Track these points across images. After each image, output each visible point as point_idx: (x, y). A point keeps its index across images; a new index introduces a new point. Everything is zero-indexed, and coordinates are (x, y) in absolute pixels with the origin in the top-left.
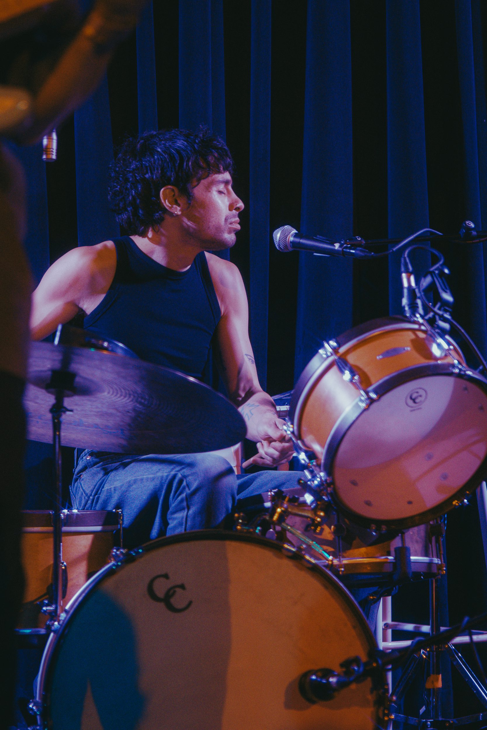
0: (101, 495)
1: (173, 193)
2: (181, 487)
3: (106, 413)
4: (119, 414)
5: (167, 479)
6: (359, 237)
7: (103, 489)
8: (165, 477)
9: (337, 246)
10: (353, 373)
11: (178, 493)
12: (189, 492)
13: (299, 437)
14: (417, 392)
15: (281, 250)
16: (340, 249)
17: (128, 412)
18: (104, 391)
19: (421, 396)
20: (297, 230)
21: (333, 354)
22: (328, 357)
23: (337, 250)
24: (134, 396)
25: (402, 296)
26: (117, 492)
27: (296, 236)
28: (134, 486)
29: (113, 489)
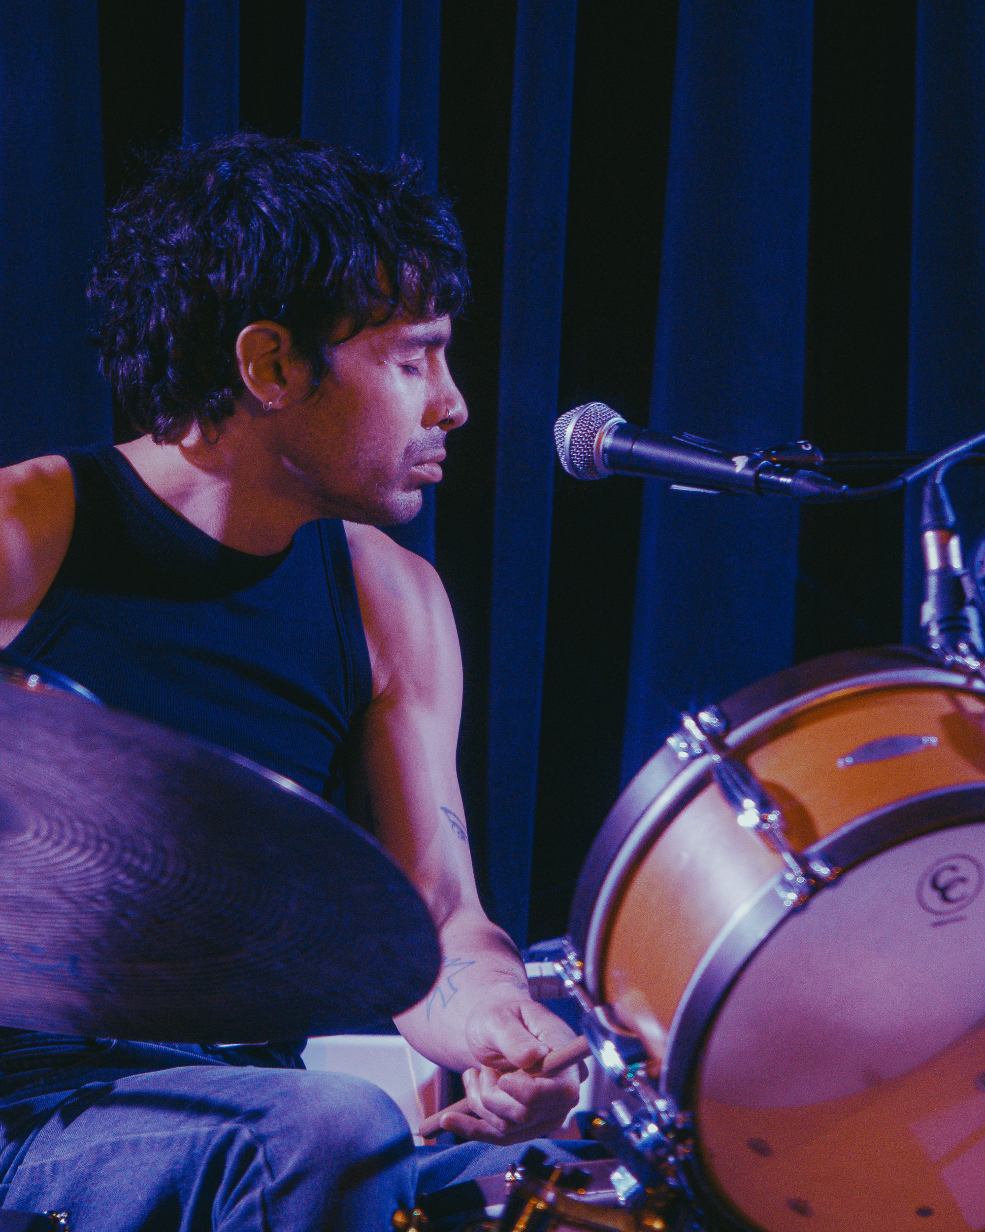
0: (12, 1185)
1: (273, 346)
2: (251, 1169)
3: (29, 902)
4: (66, 906)
5: (209, 1143)
6: (809, 442)
7: (19, 1168)
8: (201, 1142)
9: (740, 463)
10: (764, 806)
11: (238, 1186)
12: (270, 1185)
13: (601, 997)
14: (953, 868)
15: (575, 475)
16: (750, 473)
17: (92, 899)
18: (21, 830)
19: (963, 880)
20: (623, 417)
21: (709, 748)
22: (693, 758)
23: (740, 477)
24: (111, 845)
25: (922, 598)
26: (59, 1178)
27: (620, 432)
28: (113, 1163)
29: (47, 1169)
